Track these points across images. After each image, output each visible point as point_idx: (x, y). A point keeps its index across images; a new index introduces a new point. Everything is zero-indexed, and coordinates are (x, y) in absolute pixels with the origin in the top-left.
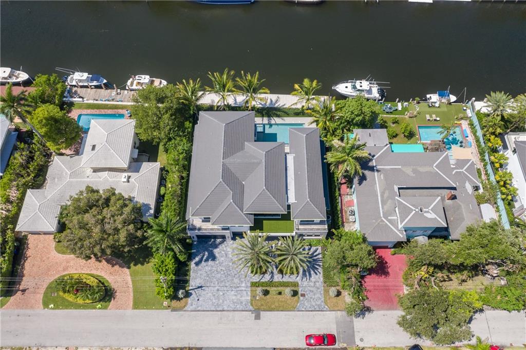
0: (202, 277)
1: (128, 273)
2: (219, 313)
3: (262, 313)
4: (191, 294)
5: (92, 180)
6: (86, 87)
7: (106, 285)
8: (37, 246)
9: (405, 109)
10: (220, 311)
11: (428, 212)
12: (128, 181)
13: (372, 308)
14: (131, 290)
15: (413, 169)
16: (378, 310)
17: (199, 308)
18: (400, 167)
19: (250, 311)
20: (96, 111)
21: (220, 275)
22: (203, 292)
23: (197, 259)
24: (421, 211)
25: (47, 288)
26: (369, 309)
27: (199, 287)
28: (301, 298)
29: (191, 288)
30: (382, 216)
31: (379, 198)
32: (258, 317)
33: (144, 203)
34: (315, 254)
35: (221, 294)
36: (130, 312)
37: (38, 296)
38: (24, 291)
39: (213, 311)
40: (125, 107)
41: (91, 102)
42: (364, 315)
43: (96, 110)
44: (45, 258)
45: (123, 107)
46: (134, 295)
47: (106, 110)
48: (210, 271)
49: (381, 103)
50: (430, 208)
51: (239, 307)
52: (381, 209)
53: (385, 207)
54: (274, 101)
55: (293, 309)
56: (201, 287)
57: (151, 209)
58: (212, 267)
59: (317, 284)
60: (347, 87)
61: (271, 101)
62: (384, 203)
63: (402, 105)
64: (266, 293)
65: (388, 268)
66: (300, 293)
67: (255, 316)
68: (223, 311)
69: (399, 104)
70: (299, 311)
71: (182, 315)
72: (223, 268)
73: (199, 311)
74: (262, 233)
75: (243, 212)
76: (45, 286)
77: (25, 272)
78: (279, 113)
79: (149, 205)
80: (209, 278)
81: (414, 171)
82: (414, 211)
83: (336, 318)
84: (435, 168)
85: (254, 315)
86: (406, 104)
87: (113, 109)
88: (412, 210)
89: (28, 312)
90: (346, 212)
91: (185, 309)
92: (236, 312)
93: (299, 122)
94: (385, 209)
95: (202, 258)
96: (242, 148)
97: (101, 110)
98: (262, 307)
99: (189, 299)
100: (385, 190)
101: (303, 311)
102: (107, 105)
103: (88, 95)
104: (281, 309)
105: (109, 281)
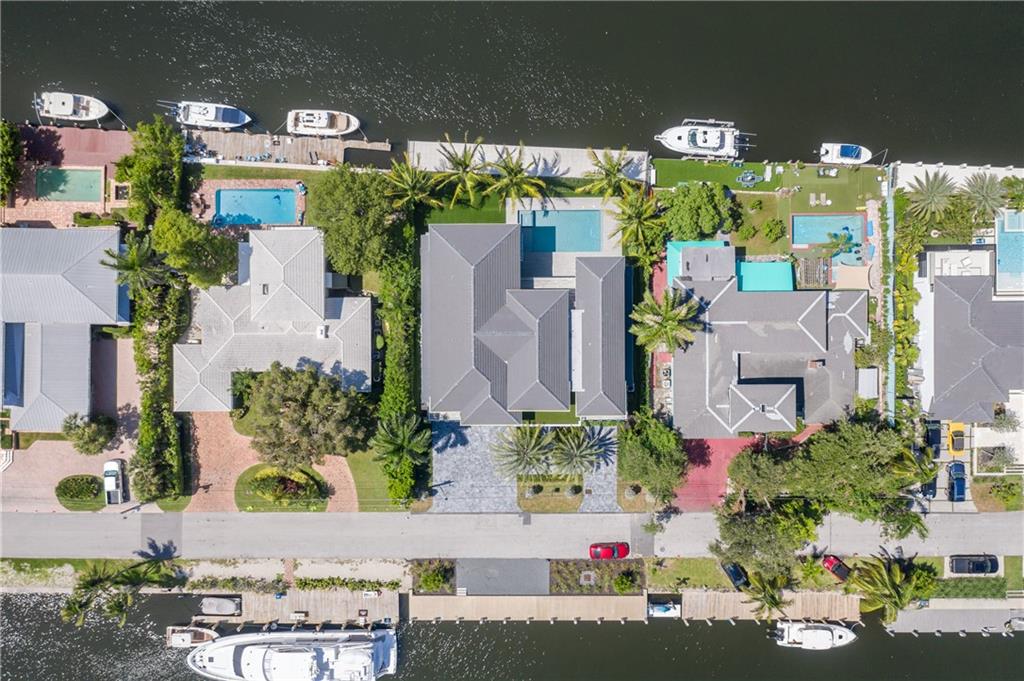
0: (450, 468)
1: (346, 463)
2: (476, 516)
3: (533, 516)
4: (436, 492)
5: (270, 334)
6: (216, 129)
7: (318, 478)
8: (207, 424)
9: (777, 179)
10: (477, 513)
11: (772, 412)
12: (327, 336)
13: (681, 509)
14: (353, 485)
15: (766, 326)
16: (688, 511)
17: (449, 510)
18: (746, 322)
19: (517, 513)
20: (244, 184)
21: (474, 466)
22: (453, 489)
23: (440, 443)
24: (763, 411)
25: (237, 484)
26: (676, 511)
27: (446, 483)
28: (586, 496)
29: (434, 483)
30: (707, 403)
31: (707, 375)
32: (527, 521)
33: (355, 371)
34: (608, 437)
35: (478, 491)
36: (356, 515)
37: (227, 494)
38: (206, 487)
39: (468, 513)
40: (292, 174)
41: (232, 163)
42: (669, 517)
43: (243, 180)
44: (223, 442)
45: (289, 175)
46: (358, 493)
47: (261, 181)
48: (460, 460)
49: (737, 165)
50: (776, 406)
51: (502, 508)
52: (707, 393)
53: (715, 389)
54: (550, 162)
55: (574, 510)
56: (449, 482)
57: (367, 378)
58: (463, 454)
59: (608, 476)
60: (680, 138)
61: (545, 161)
62: (713, 383)
63: (773, 171)
64: (538, 489)
65: (710, 454)
66: (584, 489)
67: (524, 520)
68: (481, 513)
69: (769, 169)
70: (582, 513)
71: (426, 519)
72: (477, 457)
73: (448, 513)
74: (534, 423)
75: (506, 409)
76: (234, 481)
77: (200, 462)
78: (558, 189)
79: (364, 372)
80: (460, 470)
81: (767, 329)
82: (753, 411)
83: (631, 522)
84: (800, 325)
85: (522, 518)
86: (780, 169)
87: (272, 178)
88: (750, 408)
89: (222, 515)
90: (658, 370)
91: (430, 510)
92: (498, 515)
93: (594, 207)
94: (714, 393)
95: (448, 442)
96: (502, 302)
97: (253, 180)
98: (534, 508)
99: (434, 498)
100: (718, 360)
101: (587, 513)
102: (260, 170)
103: (222, 146)
104: (559, 510)
105: (322, 474)
